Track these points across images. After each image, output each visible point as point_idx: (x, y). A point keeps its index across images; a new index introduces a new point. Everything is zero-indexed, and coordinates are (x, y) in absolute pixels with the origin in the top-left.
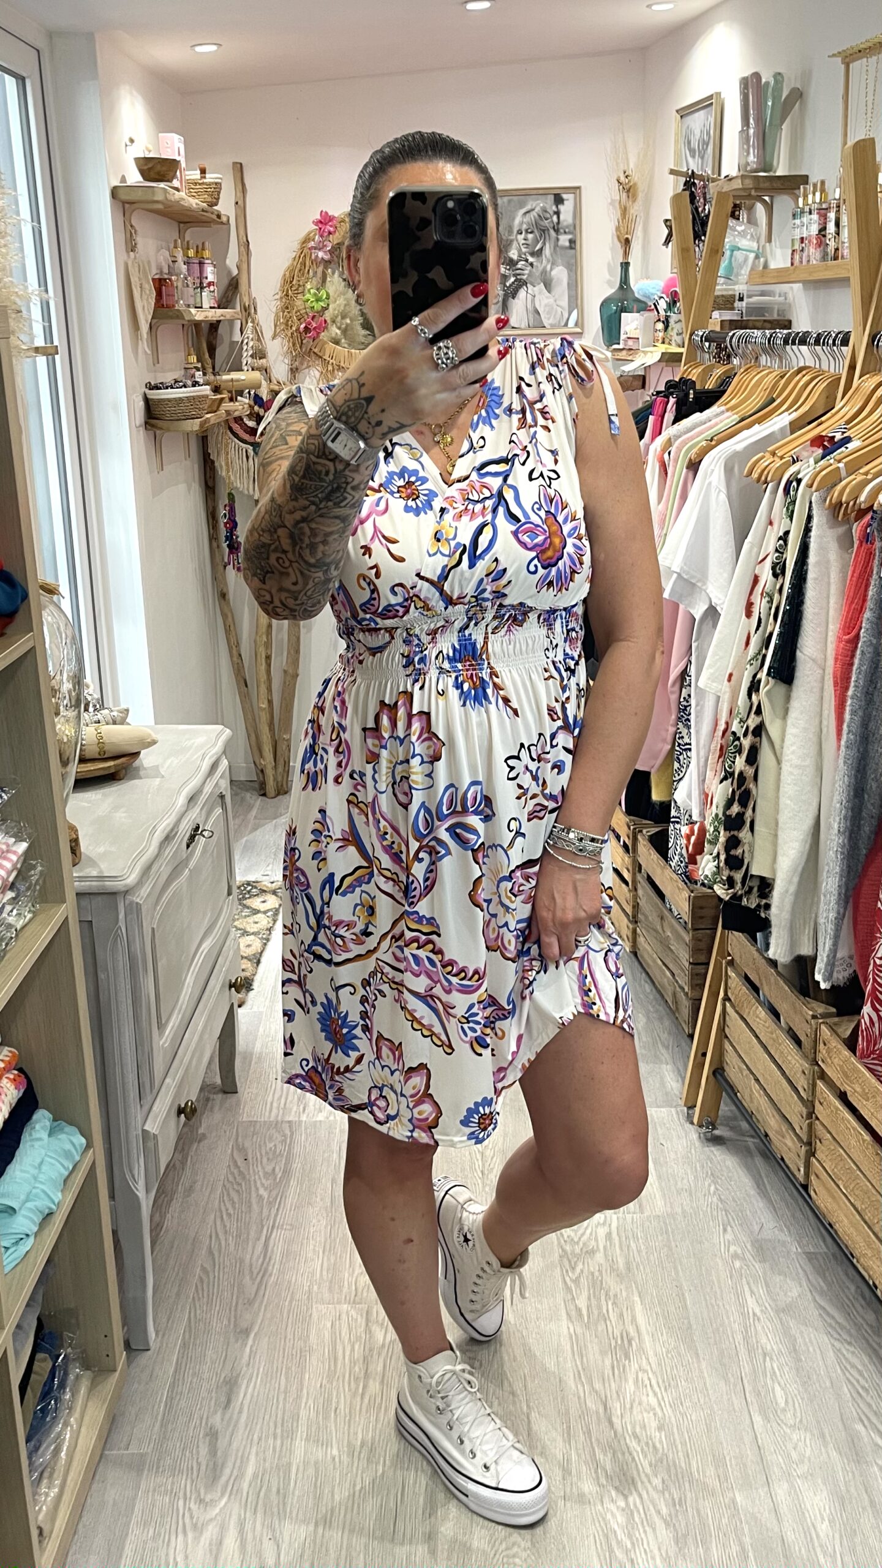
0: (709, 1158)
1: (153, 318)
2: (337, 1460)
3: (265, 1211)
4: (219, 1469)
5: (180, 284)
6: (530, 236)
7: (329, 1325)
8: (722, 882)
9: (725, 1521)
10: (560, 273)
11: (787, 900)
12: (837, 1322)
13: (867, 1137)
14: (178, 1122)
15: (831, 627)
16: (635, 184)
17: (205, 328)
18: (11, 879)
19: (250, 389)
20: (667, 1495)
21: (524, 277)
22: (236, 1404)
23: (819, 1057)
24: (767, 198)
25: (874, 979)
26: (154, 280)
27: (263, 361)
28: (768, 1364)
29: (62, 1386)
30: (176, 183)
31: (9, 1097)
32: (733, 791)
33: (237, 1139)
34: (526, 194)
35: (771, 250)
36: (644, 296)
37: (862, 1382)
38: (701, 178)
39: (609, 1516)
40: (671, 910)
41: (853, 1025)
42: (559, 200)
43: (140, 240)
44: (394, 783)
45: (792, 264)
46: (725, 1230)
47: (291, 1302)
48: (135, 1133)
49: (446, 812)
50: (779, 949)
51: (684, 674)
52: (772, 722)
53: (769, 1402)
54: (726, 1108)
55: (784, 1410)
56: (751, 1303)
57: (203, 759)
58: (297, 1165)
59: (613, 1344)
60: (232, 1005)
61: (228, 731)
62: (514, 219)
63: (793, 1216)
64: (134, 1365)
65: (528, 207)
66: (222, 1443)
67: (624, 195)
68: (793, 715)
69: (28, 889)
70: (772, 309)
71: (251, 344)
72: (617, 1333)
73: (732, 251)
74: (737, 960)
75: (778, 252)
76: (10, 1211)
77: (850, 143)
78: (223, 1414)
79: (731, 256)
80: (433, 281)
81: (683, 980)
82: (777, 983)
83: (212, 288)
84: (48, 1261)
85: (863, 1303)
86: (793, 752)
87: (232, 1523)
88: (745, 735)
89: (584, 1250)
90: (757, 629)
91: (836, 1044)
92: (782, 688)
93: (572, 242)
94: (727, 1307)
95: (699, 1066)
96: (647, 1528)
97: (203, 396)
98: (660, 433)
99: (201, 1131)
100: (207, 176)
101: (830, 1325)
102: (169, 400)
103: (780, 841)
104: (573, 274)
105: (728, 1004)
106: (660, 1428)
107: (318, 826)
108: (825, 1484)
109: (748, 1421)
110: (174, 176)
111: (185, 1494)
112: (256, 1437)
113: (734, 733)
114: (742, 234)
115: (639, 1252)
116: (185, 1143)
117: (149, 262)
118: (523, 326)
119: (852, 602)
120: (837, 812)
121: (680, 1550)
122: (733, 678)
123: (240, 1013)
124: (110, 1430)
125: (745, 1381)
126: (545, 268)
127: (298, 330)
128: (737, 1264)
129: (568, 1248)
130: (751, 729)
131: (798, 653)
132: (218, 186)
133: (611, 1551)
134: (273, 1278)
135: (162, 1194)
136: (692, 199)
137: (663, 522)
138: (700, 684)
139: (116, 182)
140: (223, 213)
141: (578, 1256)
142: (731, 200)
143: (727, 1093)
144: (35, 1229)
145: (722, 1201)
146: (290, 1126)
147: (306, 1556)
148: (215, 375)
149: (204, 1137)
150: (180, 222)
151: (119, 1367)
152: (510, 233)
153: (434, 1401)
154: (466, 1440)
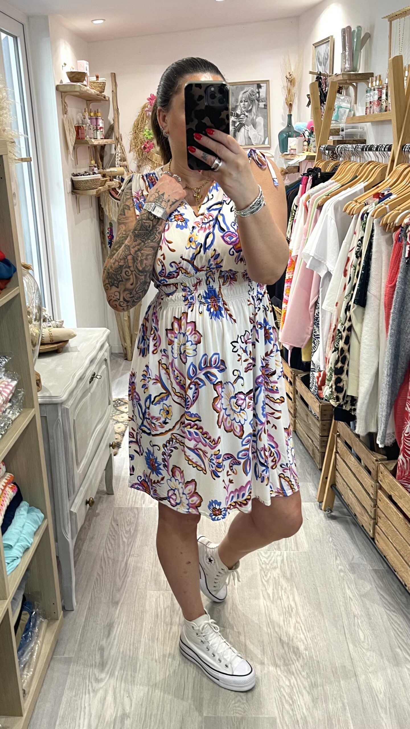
0: (329, 526)
1: (75, 144)
3: (126, 549)
4: (104, 664)
5: (87, 128)
6: (246, 103)
7: (155, 600)
8: (333, 398)
9: (335, 692)
10: (260, 120)
11: (363, 407)
12: (388, 602)
13: (401, 516)
14: (86, 507)
15: (383, 281)
16: (294, 79)
17: (99, 148)
18: (10, 397)
19: (119, 175)
20: (309, 680)
21: (244, 122)
22: (113, 635)
23: (379, 479)
24: (354, 84)
25: (404, 444)
26: (75, 127)
27: (125, 163)
28: (356, 621)
29: (34, 626)
30: (85, 83)
31: (10, 496)
32: (339, 357)
33: (113, 515)
34: (244, 84)
35: (357, 107)
36: (298, 130)
37: (400, 630)
38: (324, 75)
39: (282, 689)
40: (311, 411)
41: (394, 464)
42: (259, 86)
43: (69, 109)
44: (181, 354)
45: (366, 114)
46: (336, 559)
47: (137, 589)
48: (66, 512)
49: (203, 366)
50: (360, 429)
51: (316, 303)
52: (356, 325)
53: (356, 639)
54: (337, 502)
55: (363, 642)
56: (348, 592)
57: (97, 343)
58: (140, 528)
59: (284, 610)
60: (111, 455)
61: (108, 330)
62: (238, 96)
63: (368, 553)
64: (67, 617)
65: (245, 90)
66: (106, 654)
67: (289, 84)
68: (366, 321)
69: (17, 402)
70: (357, 135)
71: (119, 155)
72: (286, 605)
73: (339, 108)
74: (341, 434)
75: (360, 108)
76: (10, 547)
77: (392, 57)
78: (107, 640)
79: (338, 111)
80: (205, 123)
81: (317, 444)
82: (359, 445)
83: (102, 130)
84: (28, 570)
85: (400, 592)
86: (366, 339)
87: (110, 689)
88: (344, 331)
89: (271, 567)
90: (349, 282)
91: (387, 473)
92: (361, 309)
93: (265, 105)
94: (338, 594)
95: (324, 483)
96: (299, 695)
97: (97, 179)
98: (305, 193)
99: (97, 512)
100: (99, 79)
101: (385, 603)
102: (82, 181)
103: (360, 380)
104: (266, 120)
105: (337, 455)
106: (306, 649)
107: (145, 373)
108: (382, 675)
109: (346, 647)
110: (84, 80)
111: (89, 676)
112: (121, 650)
113: (339, 330)
114: (343, 101)
115: (296, 568)
116: (90, 517)
117: (73, 119)
118: (243, 144)
119: (392, 269)
120: (386, 366)
121: (315, 705)
122: (338, 305)
123: (115, 458)
124: (56, 646)
125: (345, 628)
126: (253, 118)
127: (140, 148)
128: (342, 574)
129: (264, 566)
130: (346, 328)
131: (368, 293)
132: (104, 84)
133: (283, 705)
134: (129, 579)
135: (80, 540)
136: (320, 85)
137: (306, 233)
138: (323, 307)
139: (58, 83)
140: (106, 96)
141: (268, 570)
142: (338, 85)
143: (337, 496)
144: (21, 555)
145: (335, 545)
146: (137, 510)
147: (143, 705)
148: (103, 169)
149: (99, 514)
150: (87, 100)
151: (60, 618)
152: (237, 102)
153: (199, 638)
154: (216, 655)
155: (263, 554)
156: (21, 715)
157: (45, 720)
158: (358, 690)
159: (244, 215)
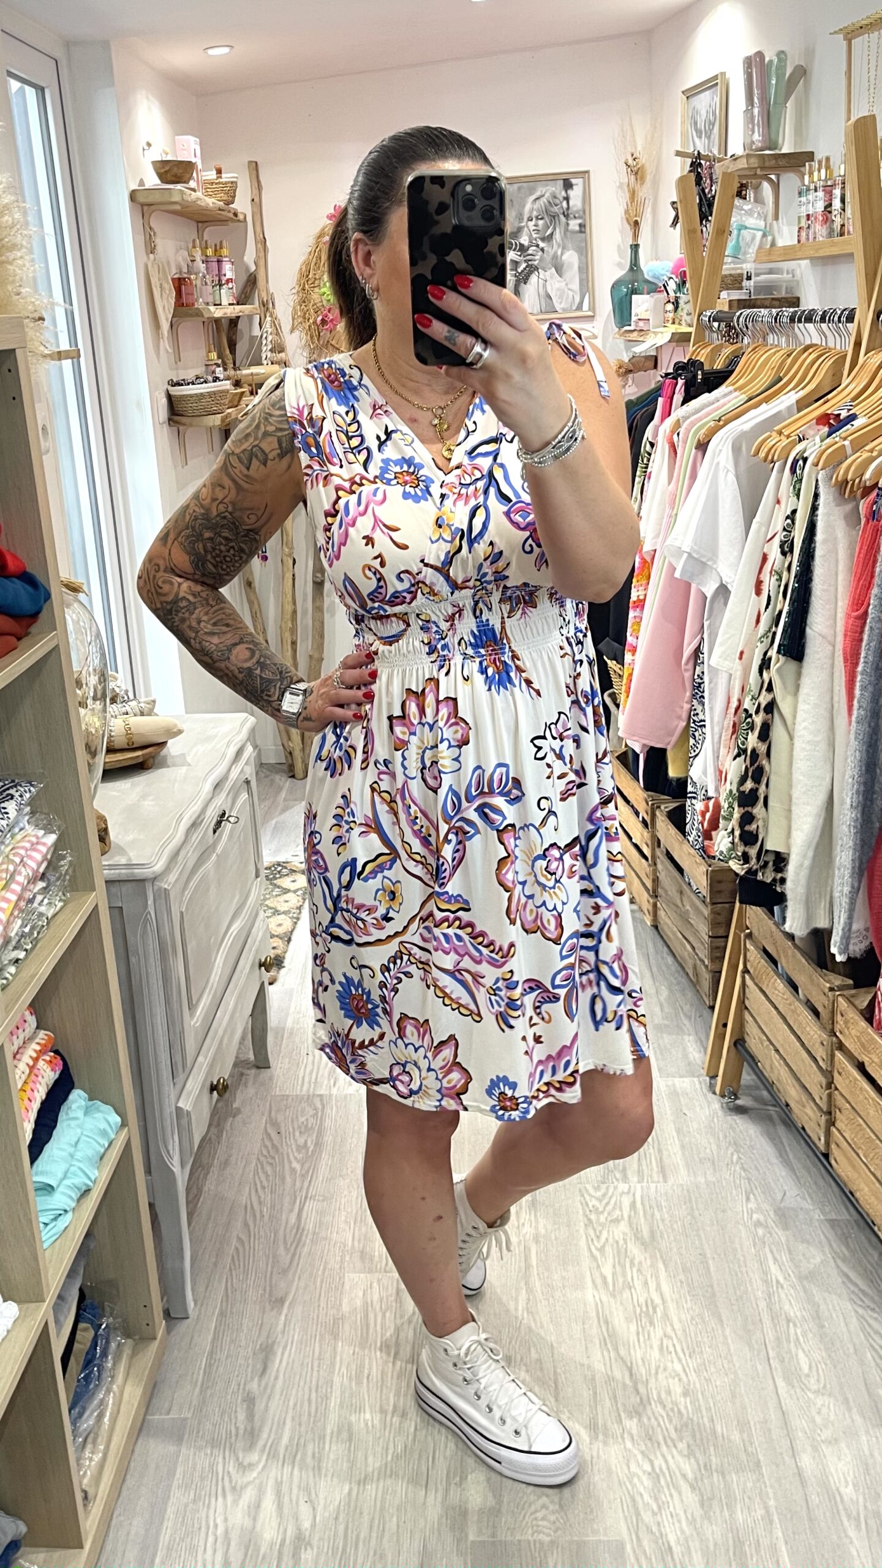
0: (731, 1127)
1: (174, 316)
2: (370, 1424)
3: (298, 1184)
4: (256, 1433)
5: (199, 283)
6: (541, 222)
7: (361, 1294)
8: (737, 857)
9: (749, 1485)
10: (571, 258)
11: (802, 874)
12: (860, 1290)
14: (211, 1098)
15: (840, 604)
16: (643, 166)
17: (225, 324)
18: (41, 870)
20: (692, 1460)
21: (536, 263)
22: (272, 1370)
23: (837, 1028)
24: (773, 177)
26: (173, 280)
27: (282, 355)
28: (792, 1330)
29: (104, 1354)
30: (192, 184)
31: (46, 1079)
32: (747, 769)
33: (270, 1112)
34: (535, 180)
35: (779, 227)
36: (654, 277)
38: (707, 158)
39: (636, 1480)
40: (689, 884)
41: (870, 997)
42: (568, 185)
43: (159, 241)
44: (424, 768)
45: (799, 241)
46: (748, 1199)
47: (324, 1269)
48: (169, 1110)
49: (474, 794)
50: (795, 922)
51: (698, 652)
52: (783, 699)
53: (793, 1369)
54: (747, 1077)
55: (808, 1376)
56: (774, 1269)
57: (228, 745)
58: (328, 1138)
59: (638, 1310)
60: (263, 984)
61: (252, 719)
62: (524, 206)
63: (816, 1183)
64: (173, 1333)
65: (538, 194)
66: (260, 1407)
67: (633, 177)
68: (804, 690)
69: (58, 879)
70: (781, 287)
71: (270, 338)
72: (642, 1300)
73: (740, 230)
74: (755, 932)
75: (785, 229)
76: (48, 1188)
77: (853, 119)
78: (260, 1381)
79: (739, 235)
80: (452, 264)
81: (703, 953)
82: (794, 956)
83: (230, 285)
84: (88, 1235)
86: (805, 728)
87: (269, 1485)
88: (757, 712)
89: (609, 1219)
90: (767, 607)
91: (853, 1016)
92: (792, 665)
93: (581, 225)
94: (752, 1275)
95: (720, 1037)
96: (673, 1491)
97: (223, 391)
98: (669, 415)
99: (235, 1106)
100: (223, 175)
101: (853, 1292)
102: (191, 396)
103: (794, 816)
105: (747, 977)
106: (685, 1394)
107: (340, 811)
108: (848, 1448)
109: (772, 1387)
110: (191, 178)
111: (224, 1458)
112: (291, 1402)
113: (746, 711)
114: (749, 213)
115: (663, 1220)
116: (219, 1118)
117: (168, 262)
118: (535, 311)
119: (860, 579)
120: (850, 786)
121: (706, 1513)
122: (744, 656)
123: (271, 990)
124: (152, 1395)
125: (769, 1347)
126: (556, 253)
127: (315, 322)
128: (760, 1231)
129: (593, 1217)
130: (763, 706)
131: (808, 630)
132: (234, 185)
133: (638, 1514)
134: (306, 1249)
135: (199, 1167)
136: (699, 180)
137: (674, 502)
138: (713, 662)
139: (134, 186)
140: (239, 210)
141: (603, 1225)
142: (737, 180)
143: (749, 1064)
144: (73, 1205)
145: (745, 1170)
146: (321, 1100)
147: (341, 1519)
148: (235, 369)
149: (238, 1111)
150: (198, 222)
151: (159, 1336)
152: (521, 219)
153: (461, 1372)
154: (495, 1408)
155: (591, 1191)
156: (81, 1546)
157: (132, 1554)
158: (797, 1478)
159: (540, 463)
